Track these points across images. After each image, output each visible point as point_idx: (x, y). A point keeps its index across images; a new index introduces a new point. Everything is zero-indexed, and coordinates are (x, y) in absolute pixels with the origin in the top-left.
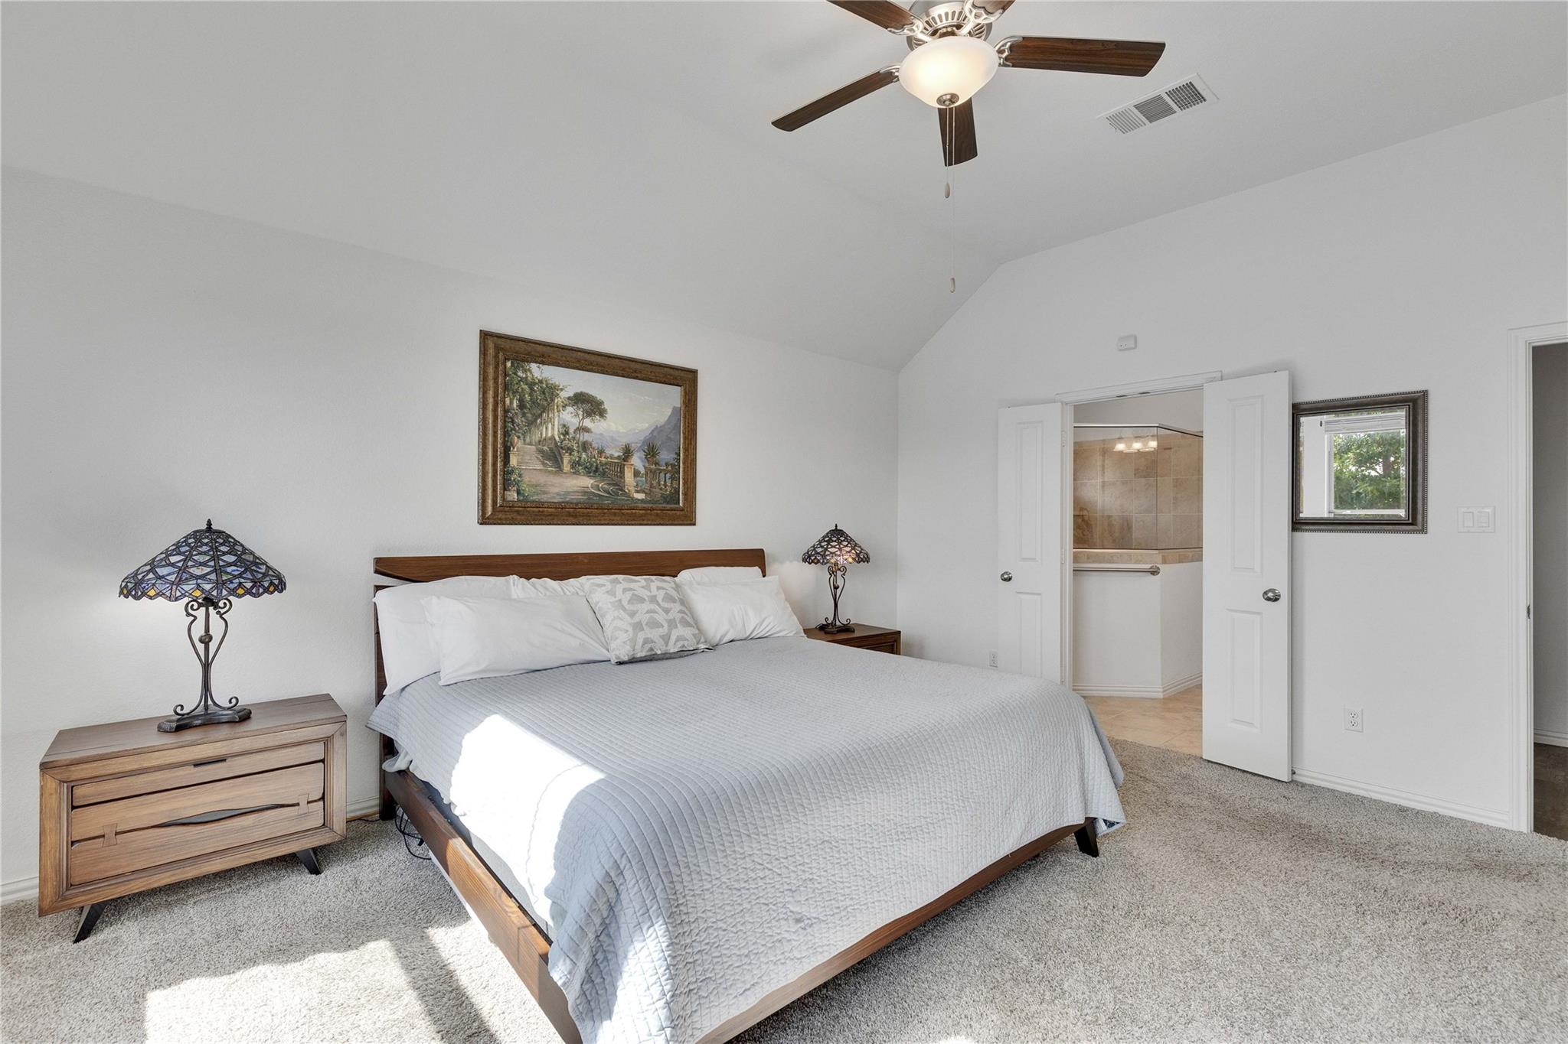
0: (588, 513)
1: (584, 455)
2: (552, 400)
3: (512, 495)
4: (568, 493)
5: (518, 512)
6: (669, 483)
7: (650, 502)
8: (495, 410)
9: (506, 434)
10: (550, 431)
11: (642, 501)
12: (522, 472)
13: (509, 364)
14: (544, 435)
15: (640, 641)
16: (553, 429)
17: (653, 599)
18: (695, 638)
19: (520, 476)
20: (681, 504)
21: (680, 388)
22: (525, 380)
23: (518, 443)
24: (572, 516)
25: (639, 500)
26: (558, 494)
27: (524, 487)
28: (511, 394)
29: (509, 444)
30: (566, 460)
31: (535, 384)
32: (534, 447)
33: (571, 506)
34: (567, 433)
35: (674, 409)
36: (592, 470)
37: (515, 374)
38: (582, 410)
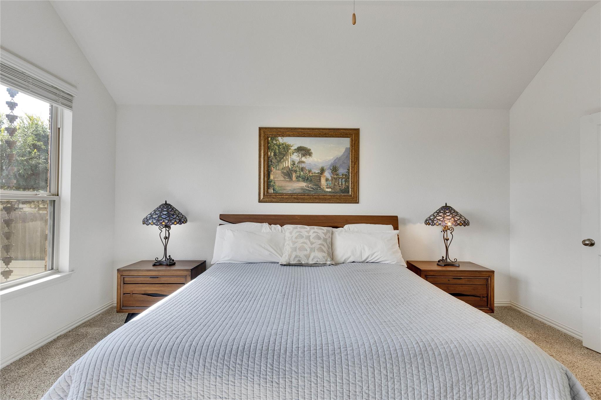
0: (303, 198)
1: (302, 173)
2: (288, 151)
3: (271, 191)
4: (295, 189)
5: (273, 197)
6: (344, 183)
7: (334, 192)
8: (264, 158)
9: (268, 166)
10: (287, 164)
11: (330, 192)
12: (275, 181)
13: (270, 139)
14: (284, 166)
15: (293, 256)
16: (288, 163)
17: (308, 237)
18: (324, 258)
19: (274, 183)
20: (350, 193)
21: (349, 138)
22: (276, 144)
23: (274, 170)
24: (296, 199)
25: (328, 192)
26: (290, 190)
27: (276, 187)
28: (270, 151)
29: (270, 170)
30: (294, 175)
31: (280, 145)
32: (280, 171)
33: (295, 195)
34: (294, 164)
35: (347, 149)
36: (306, 179)
37: (272, 142)
38: (301, 154)
